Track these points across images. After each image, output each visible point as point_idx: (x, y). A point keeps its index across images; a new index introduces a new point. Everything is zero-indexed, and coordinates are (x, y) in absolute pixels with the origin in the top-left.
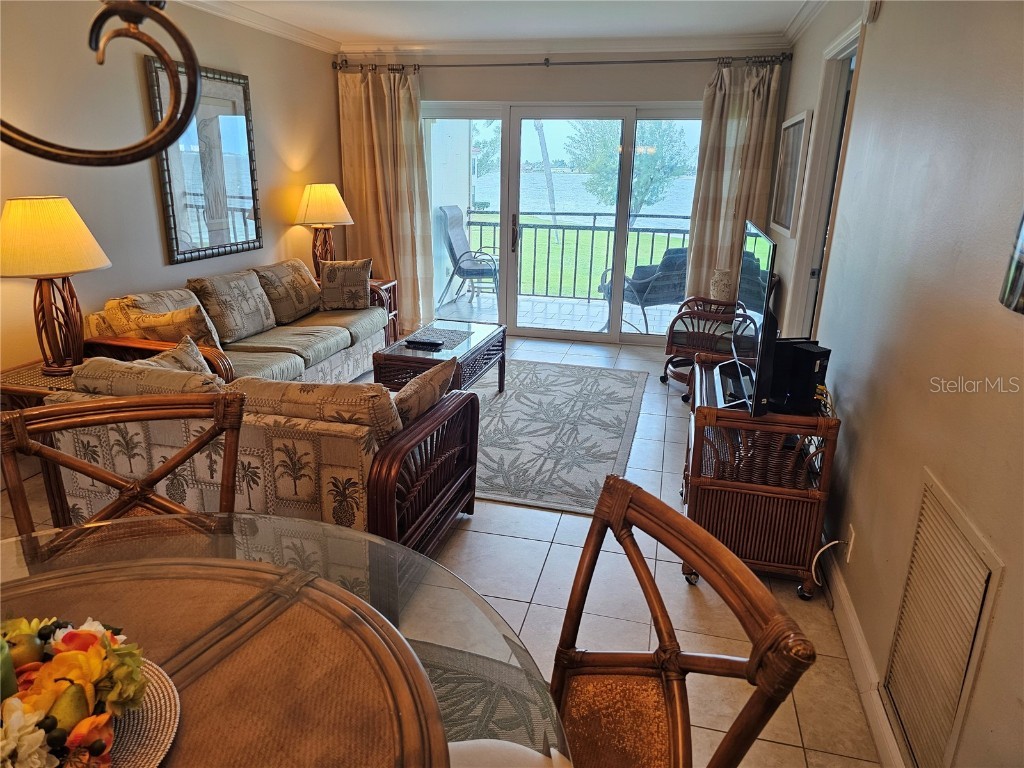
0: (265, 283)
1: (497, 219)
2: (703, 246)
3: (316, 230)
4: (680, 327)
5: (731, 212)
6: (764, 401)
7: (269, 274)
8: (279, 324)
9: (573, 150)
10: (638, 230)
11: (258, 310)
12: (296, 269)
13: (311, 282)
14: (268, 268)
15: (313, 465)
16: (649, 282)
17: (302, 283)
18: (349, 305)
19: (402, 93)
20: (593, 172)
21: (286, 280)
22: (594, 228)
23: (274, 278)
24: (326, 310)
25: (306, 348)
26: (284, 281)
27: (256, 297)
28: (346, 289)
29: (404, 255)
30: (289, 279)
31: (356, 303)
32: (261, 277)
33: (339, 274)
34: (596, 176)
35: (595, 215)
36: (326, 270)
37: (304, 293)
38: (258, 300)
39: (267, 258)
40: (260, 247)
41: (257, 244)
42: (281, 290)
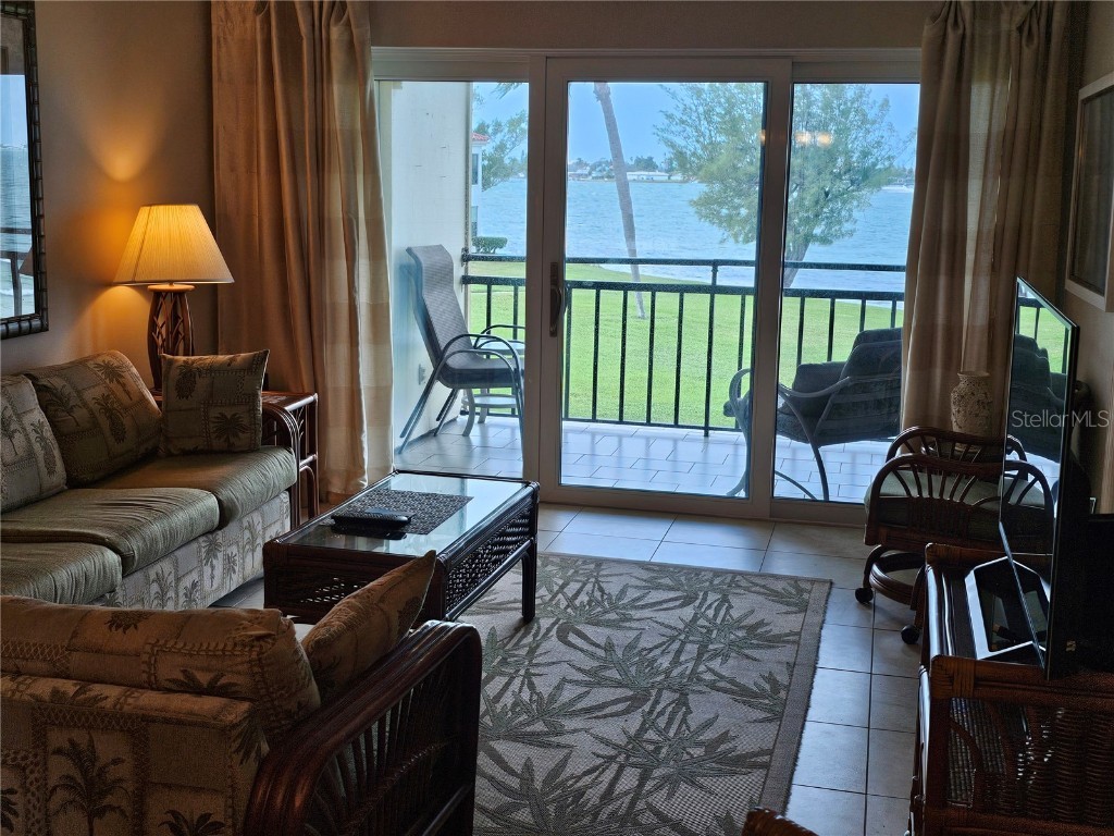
0: (50, 400)
1: (520, 272)
2: (933, 326)
3: (158, 294)
4: (892, 487)
5: (986, 259)
6: (1071, 646)
7: (57, 383)
8: (75, 483)
9: (670, 137)
10: (803, 294)
11: (31, 454)
12: (114, 373)
13: (143, 399)
14: (58, 371)
15: (130, 786)
16: (827, 397)
17: (125, 400)
18: (218, 444)
19: (336, 32)
20: (709, 179)
21: (92, 394)
22: (713, 290)
23: (68, 390)
24: (170, 455)
25: (126, 532)
26: (89, 395)
27: (29, 429)
28: (214, 413)
29: (334, 343)
30: (97, 392)
31: (232, 440)
32: (41, 390)
33: (202, 384)
34: (717, 187)
35: (715, 264)
36: (175, 374)
37: (127, 421)
38: (33, 436)
39: (58, 349)
40: (44, 329)
41: (36, 323)
42: (80, 413)
